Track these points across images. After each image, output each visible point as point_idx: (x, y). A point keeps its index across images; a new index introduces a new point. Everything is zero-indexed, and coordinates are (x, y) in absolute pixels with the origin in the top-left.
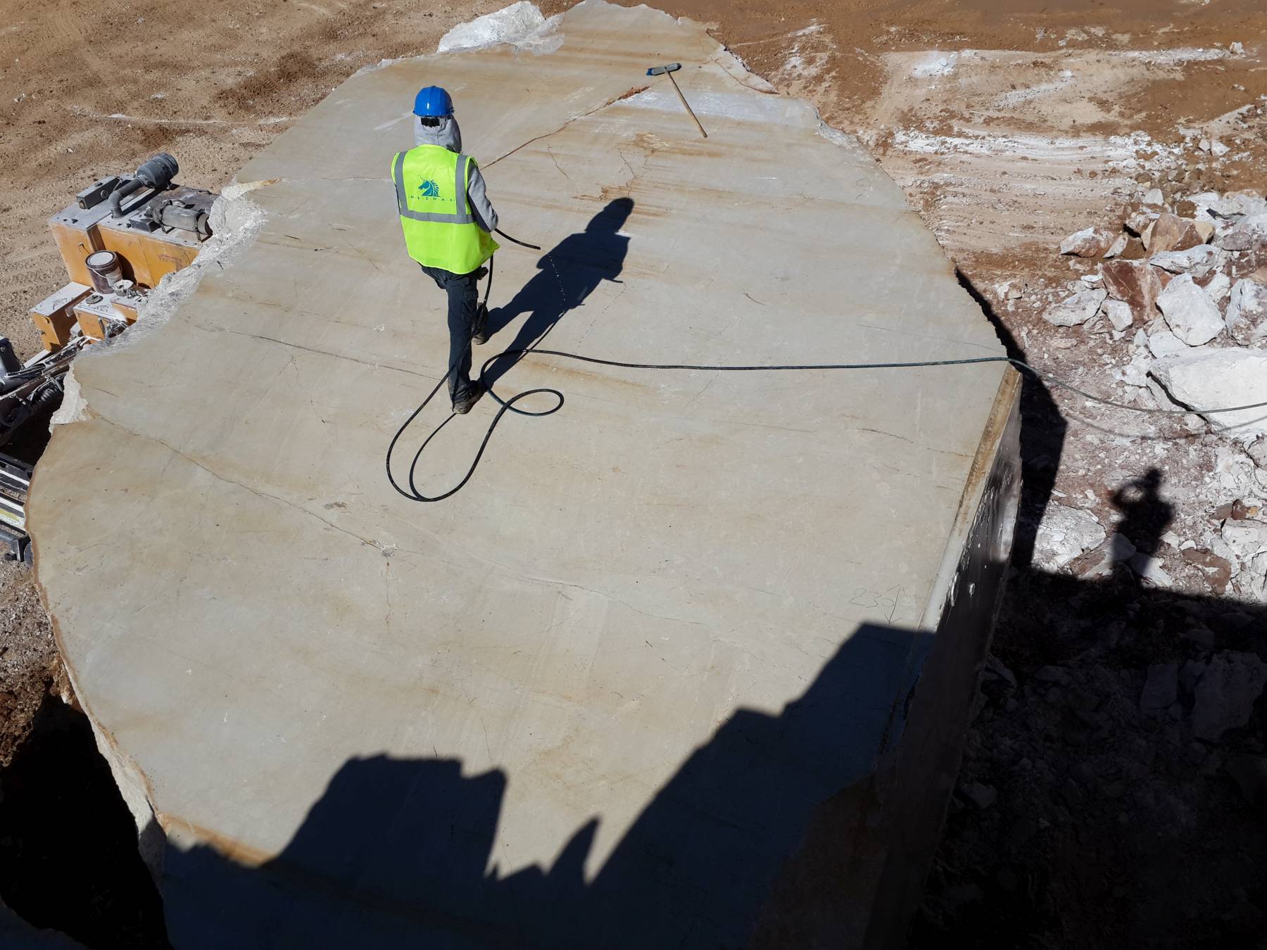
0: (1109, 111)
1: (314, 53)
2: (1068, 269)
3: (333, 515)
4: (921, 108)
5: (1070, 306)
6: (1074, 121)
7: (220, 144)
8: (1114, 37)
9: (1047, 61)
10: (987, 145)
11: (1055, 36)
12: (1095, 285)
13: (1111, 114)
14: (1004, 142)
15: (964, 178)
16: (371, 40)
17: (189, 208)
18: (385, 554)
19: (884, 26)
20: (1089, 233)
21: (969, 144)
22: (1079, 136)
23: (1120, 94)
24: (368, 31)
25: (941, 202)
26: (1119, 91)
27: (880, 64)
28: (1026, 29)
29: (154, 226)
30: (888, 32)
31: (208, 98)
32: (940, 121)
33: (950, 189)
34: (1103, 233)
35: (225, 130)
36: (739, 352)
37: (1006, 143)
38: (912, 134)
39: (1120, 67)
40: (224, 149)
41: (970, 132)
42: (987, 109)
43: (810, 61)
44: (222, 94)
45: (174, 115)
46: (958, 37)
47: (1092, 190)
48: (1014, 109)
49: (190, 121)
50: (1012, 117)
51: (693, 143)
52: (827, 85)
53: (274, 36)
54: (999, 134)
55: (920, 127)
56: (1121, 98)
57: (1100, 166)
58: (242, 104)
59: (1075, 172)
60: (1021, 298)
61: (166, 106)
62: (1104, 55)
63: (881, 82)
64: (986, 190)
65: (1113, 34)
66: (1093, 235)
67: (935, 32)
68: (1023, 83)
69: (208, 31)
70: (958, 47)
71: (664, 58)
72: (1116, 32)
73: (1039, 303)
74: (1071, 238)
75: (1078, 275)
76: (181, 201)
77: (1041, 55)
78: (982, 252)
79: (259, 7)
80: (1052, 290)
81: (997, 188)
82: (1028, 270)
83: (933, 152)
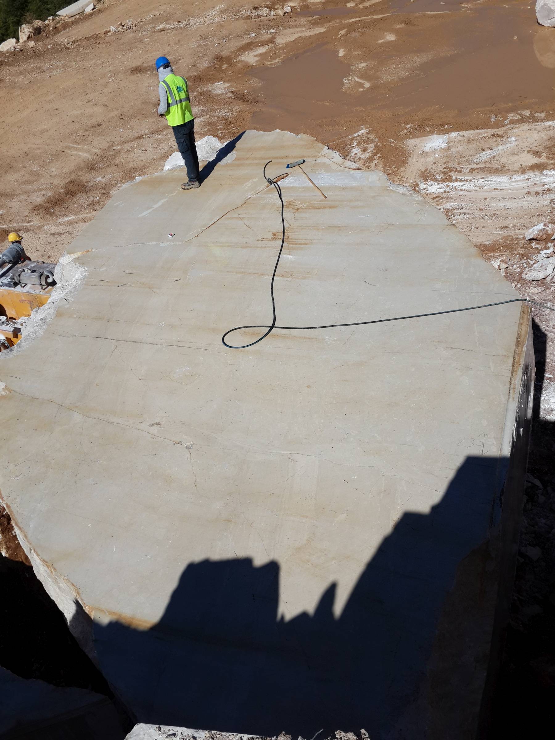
0: (540, 157)
1: (84, 179)
2: (532, 248)
3: (154, 430)
4: (432, 168)
5: (537, 269)
6: (521, 165)
7: (39, 236)
8: (536, 115)
9: (500, 133)
10: (474, 184)
11: (502, 118)
12: (549, 255)
13: (541, 158)
14: (483, 181)
15: (463, 204)
16: (115, 168)
17: (33, 272)
18: (188, 448)
19: (403, 125)
20: (541, 226)
21: (463, 185)
22: (525, 173)
23: (545, 146)
24: (112, 163)
25: (452, 219)
26: (544, 145)
27: (404, 147)
28: (485, 117)
29: (16, 284)
30: (406, 128)
31: (28, 210)
32: (444, 174)
33: (456, 211)
34: (549, 225)
35: (40, 227)
36: (366, 313)
37: (484, 182)
38: (429, 183)
39: (542, 131)
40: (41, 238)
41: (462, 178)
42: (470, 164)
43: (365, 150)
44: (35, 207)
45: (10, 222)
46: (447, 126)
47: (538, 202)
48: (486, 162)
49: (20, 224)
50: (485, 167)
51: (319, 202)
52: (376, 162)
53: (60, 172)
54: (479, 177)
55: (433, 179)
56: (546, 148)
57: (540, 188)
58: (48, 212)
59: (526, 193)
60: (508, 267)
61: (5, 218)
62: (532, 126)
63: (407, 157)
64: (477, 210)
65: (535, 113)
66: (544, 227)
67: (433, 125)
68: (488, 147)
69: (22, 173)
70: (448, 132)
71: (295, 157)
72: (537, 112)
73: (518, 269)
74: (531, 230)
75: (538, 251)
76: (29, 269)
77: (496, 130)
78: (481, 244)
79: (49, 157)
80: (525, 261)
81: (483, 208)
82: (508, 251)
83: (443, 192)
